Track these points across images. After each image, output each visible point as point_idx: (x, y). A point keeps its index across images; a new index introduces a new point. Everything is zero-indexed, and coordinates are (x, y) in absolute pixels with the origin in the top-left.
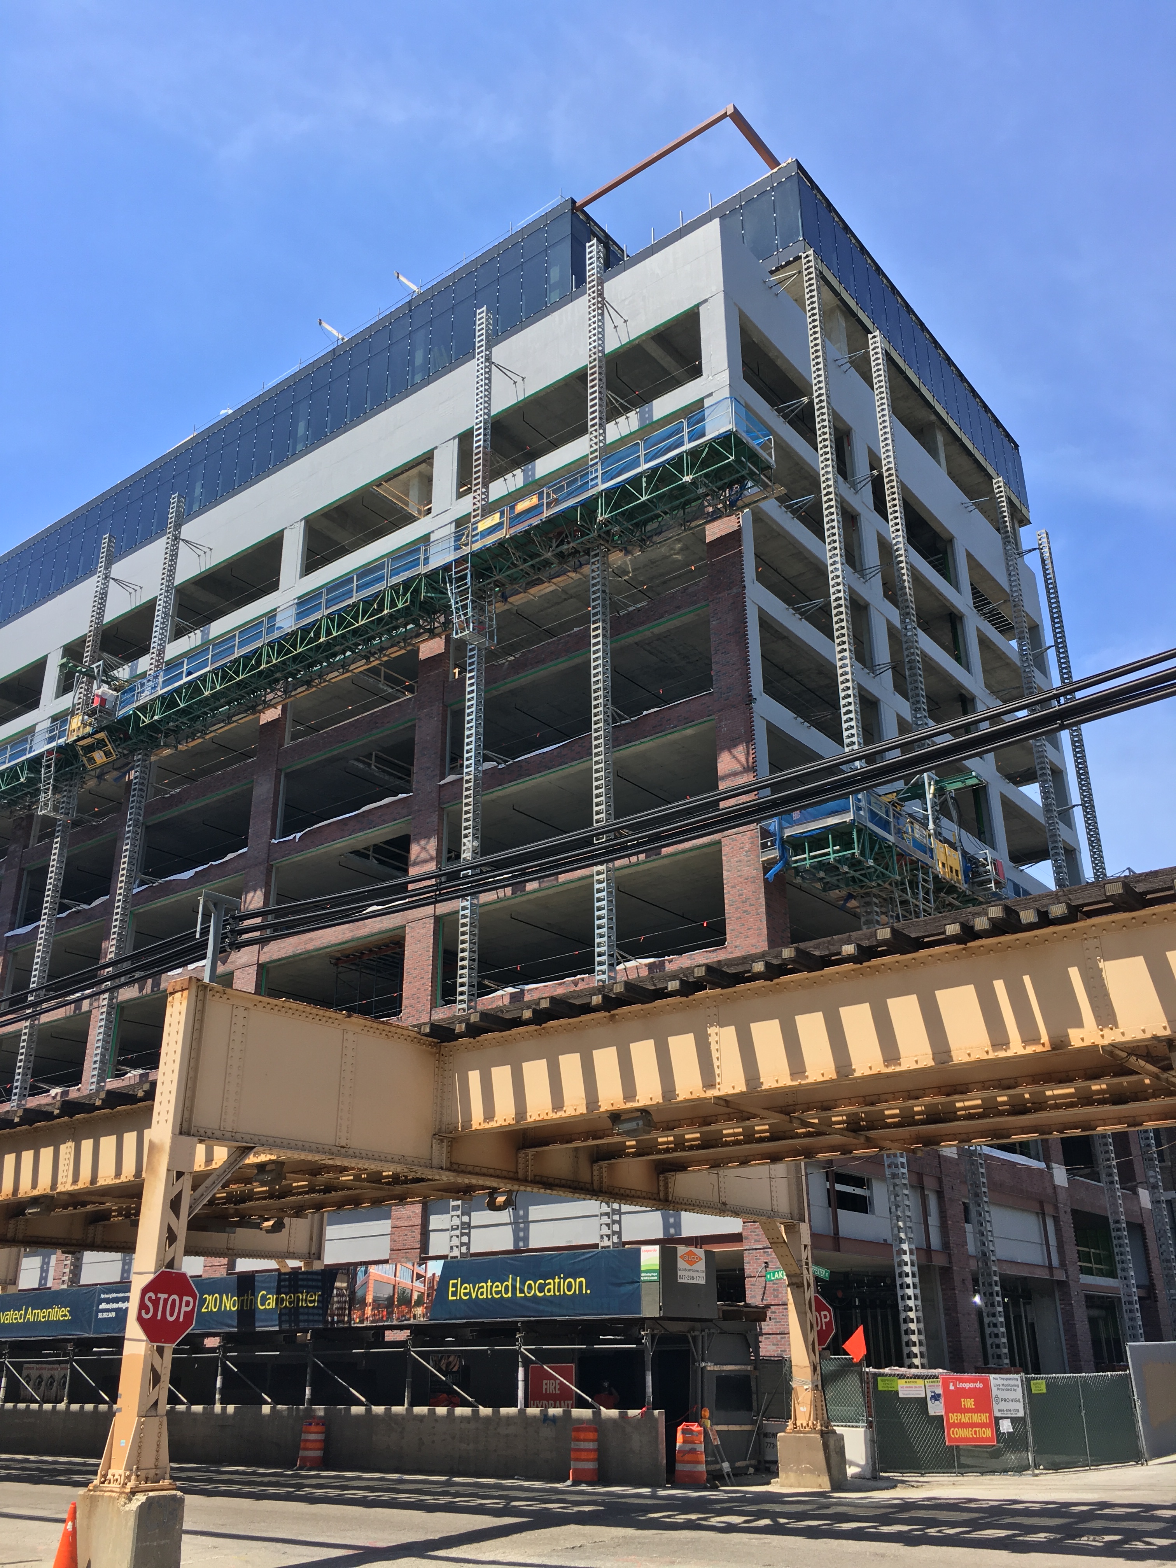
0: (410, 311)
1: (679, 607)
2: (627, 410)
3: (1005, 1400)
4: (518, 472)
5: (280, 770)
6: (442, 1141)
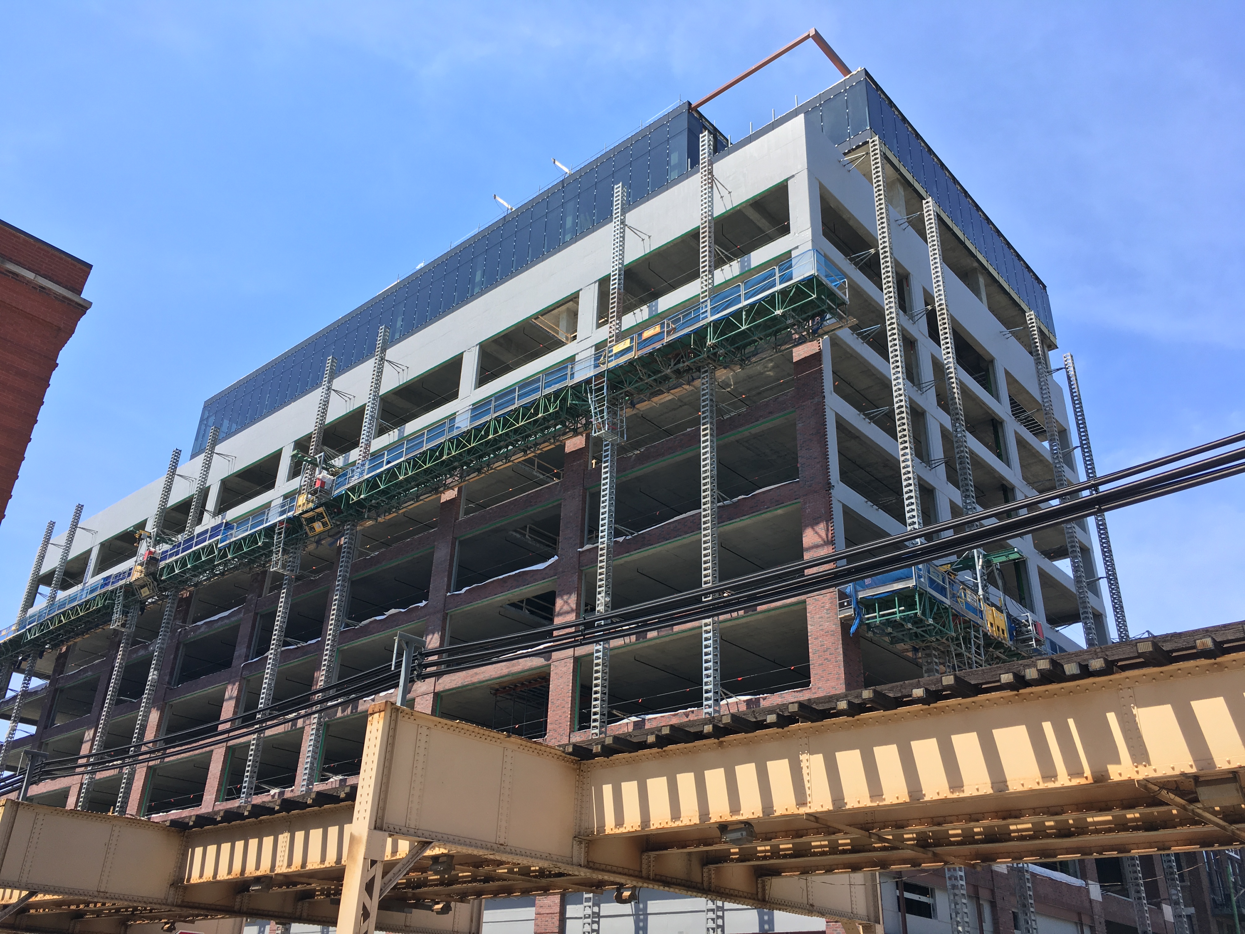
0: (563, 187)
1: (771, 413)
2: (731, 260)
4: (645, 308)
5: (456, 539)
6: (581, 843)
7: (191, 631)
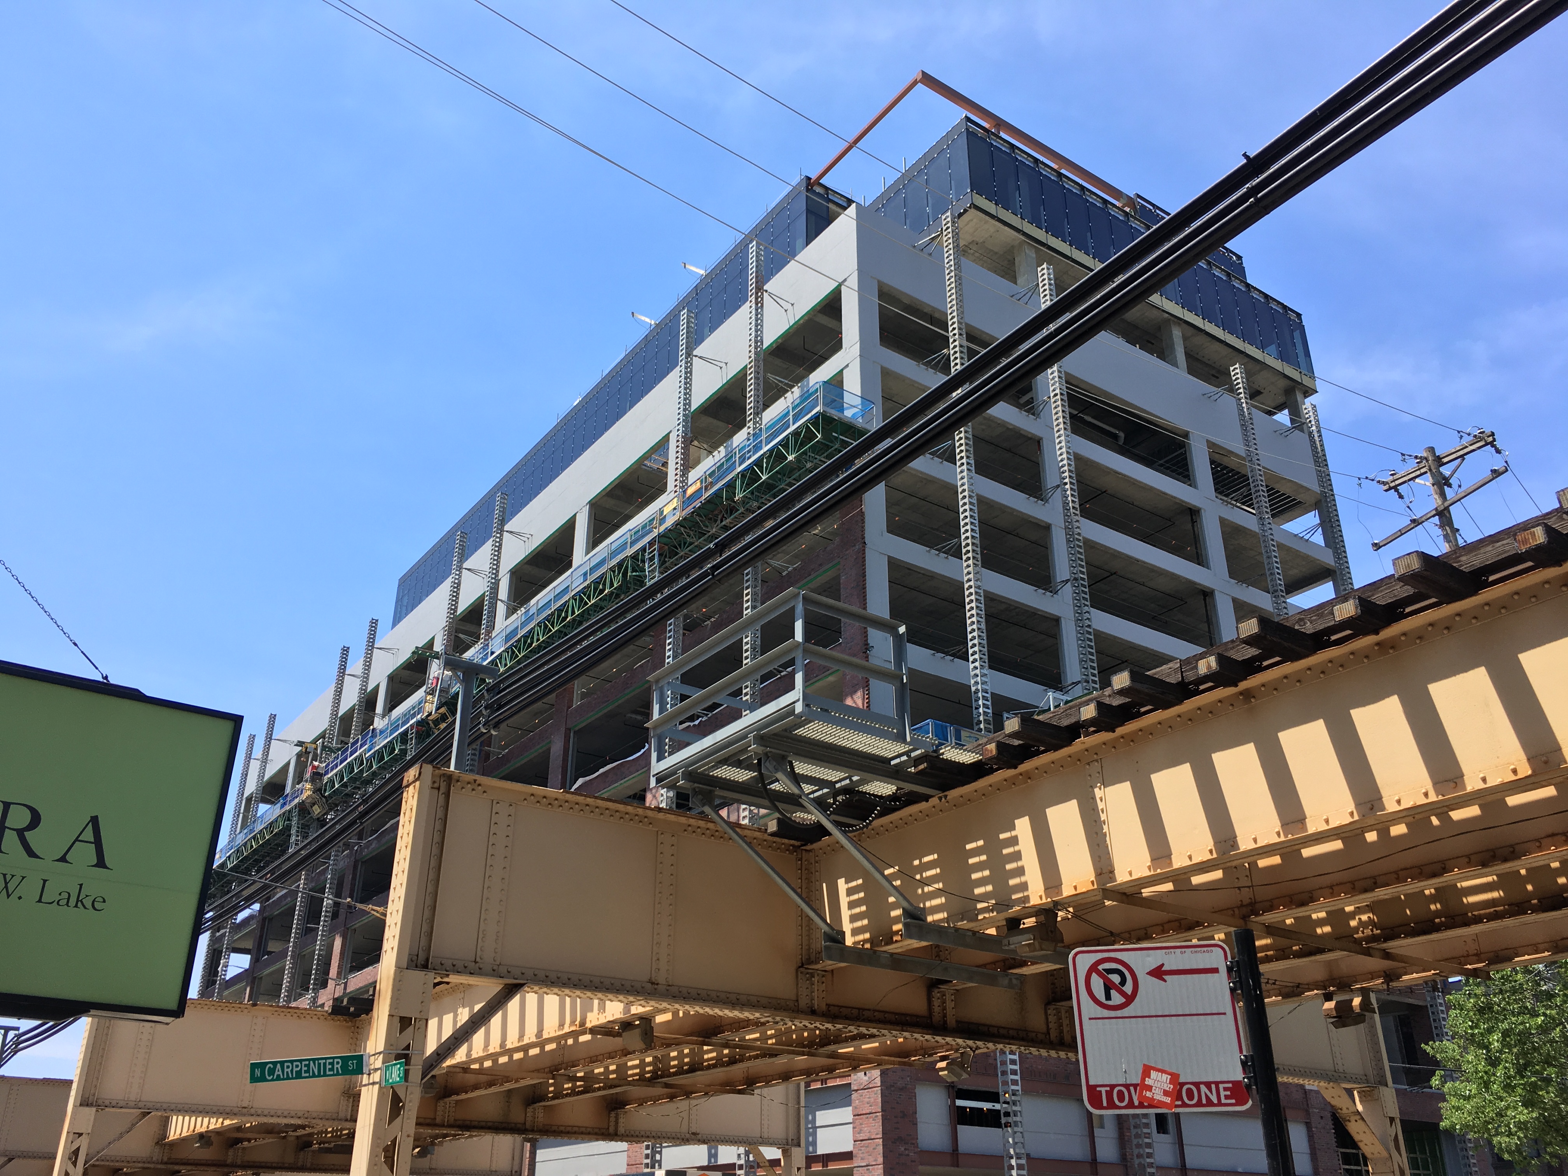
0: (697, 293)
1: (821, 565)
2: (792, 387)
4: (722, 449)
5: (570, 730)
7: (365, 848)
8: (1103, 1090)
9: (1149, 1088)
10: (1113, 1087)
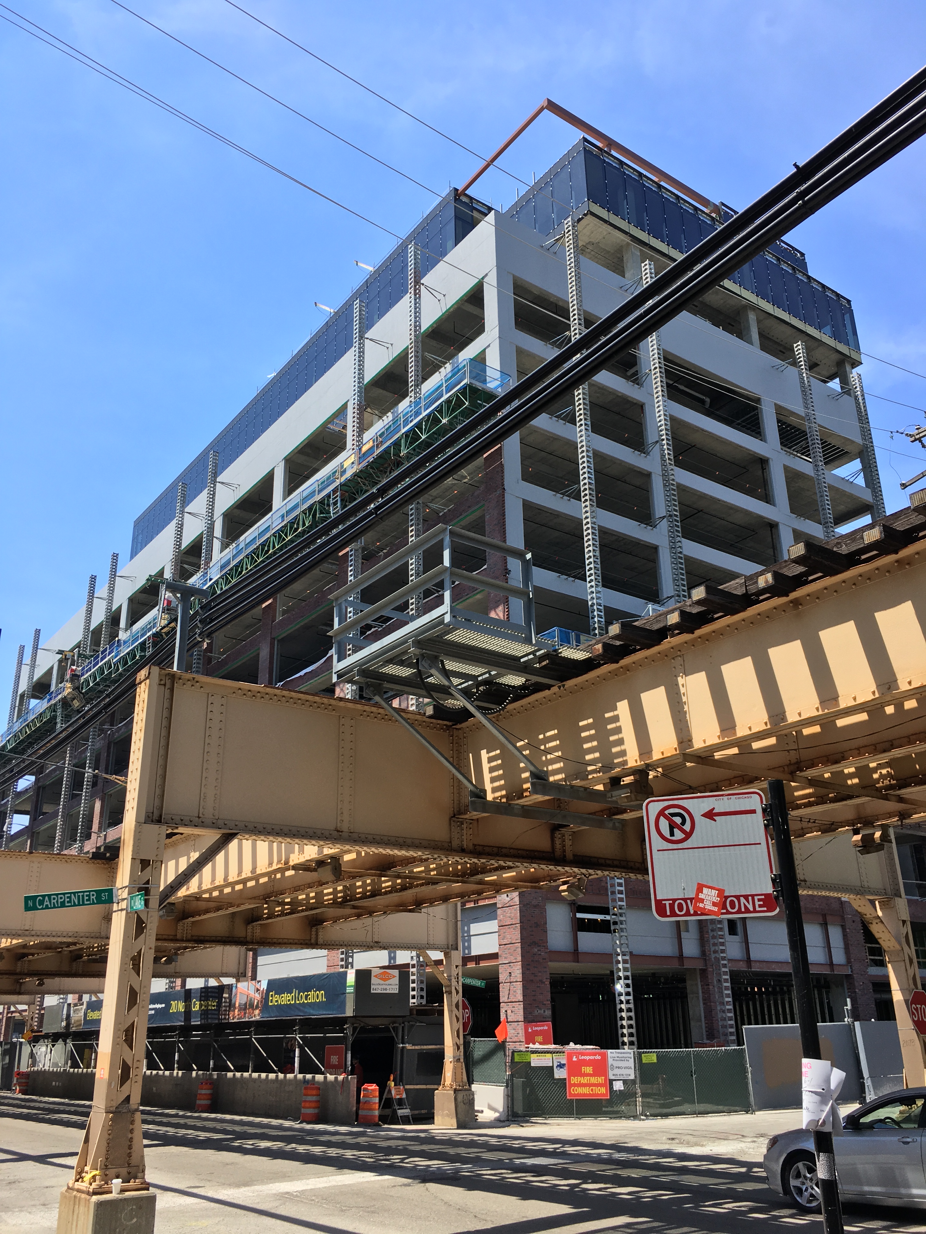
0: (367, 287)
1: (469, 507)
2: (444, 363)
3: (619, 1068)
4: (389, 414)
5: (274, 639)
7: (116, 732)
8: (667, 903)
9: (702, 901)
10: (674, 900)
